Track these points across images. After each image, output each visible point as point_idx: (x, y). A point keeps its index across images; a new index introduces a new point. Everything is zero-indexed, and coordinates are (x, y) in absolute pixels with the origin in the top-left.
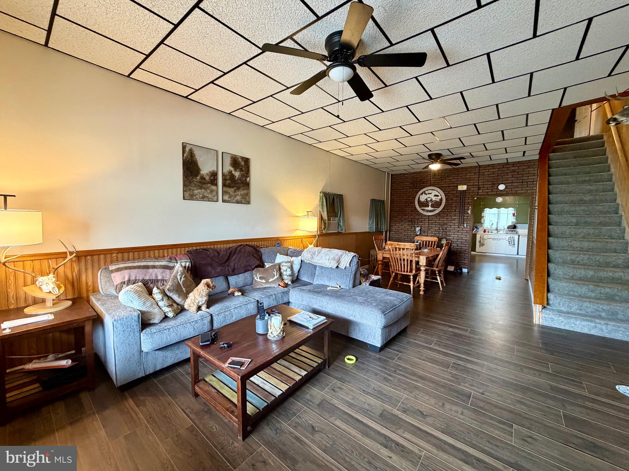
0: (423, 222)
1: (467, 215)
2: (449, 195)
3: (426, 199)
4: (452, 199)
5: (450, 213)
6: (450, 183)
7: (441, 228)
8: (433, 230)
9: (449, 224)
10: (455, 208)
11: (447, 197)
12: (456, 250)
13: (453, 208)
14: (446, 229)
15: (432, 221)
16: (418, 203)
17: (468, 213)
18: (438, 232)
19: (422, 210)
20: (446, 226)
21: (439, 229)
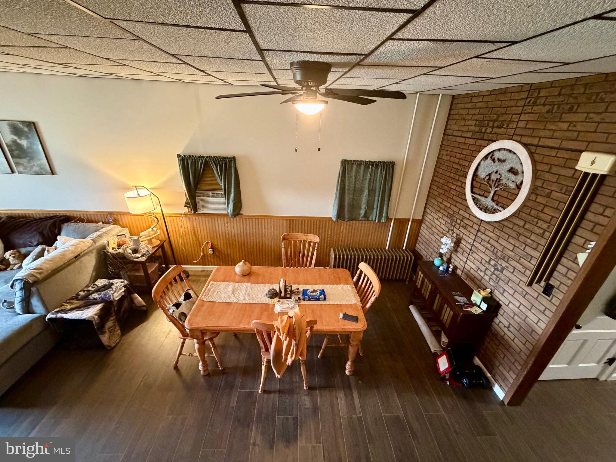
0: (469, 228)
1: (570, 264)
2: (547, 176)
3: (490, 175)
4: (548, 196)
5: (528, 234)
6: (568, 134)
7: (492, 263)
8: (477, 257)
9: (513, 263)
10: (545, 226)
11: (539, 183)
12: (502, 334)
13: (540, 223)
14: (503, 269)
15: (483, 237)
16: (473, 180)
17: (575, 259)
18: (483, 268)
19: (474, 199)
20: (504, 264)
21: (489, 263)
